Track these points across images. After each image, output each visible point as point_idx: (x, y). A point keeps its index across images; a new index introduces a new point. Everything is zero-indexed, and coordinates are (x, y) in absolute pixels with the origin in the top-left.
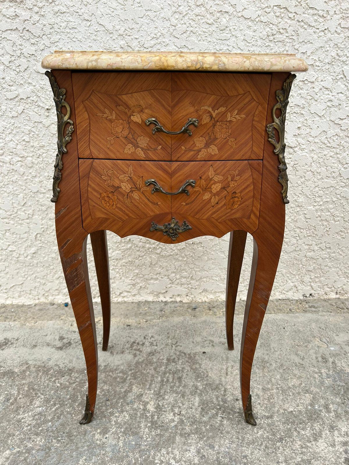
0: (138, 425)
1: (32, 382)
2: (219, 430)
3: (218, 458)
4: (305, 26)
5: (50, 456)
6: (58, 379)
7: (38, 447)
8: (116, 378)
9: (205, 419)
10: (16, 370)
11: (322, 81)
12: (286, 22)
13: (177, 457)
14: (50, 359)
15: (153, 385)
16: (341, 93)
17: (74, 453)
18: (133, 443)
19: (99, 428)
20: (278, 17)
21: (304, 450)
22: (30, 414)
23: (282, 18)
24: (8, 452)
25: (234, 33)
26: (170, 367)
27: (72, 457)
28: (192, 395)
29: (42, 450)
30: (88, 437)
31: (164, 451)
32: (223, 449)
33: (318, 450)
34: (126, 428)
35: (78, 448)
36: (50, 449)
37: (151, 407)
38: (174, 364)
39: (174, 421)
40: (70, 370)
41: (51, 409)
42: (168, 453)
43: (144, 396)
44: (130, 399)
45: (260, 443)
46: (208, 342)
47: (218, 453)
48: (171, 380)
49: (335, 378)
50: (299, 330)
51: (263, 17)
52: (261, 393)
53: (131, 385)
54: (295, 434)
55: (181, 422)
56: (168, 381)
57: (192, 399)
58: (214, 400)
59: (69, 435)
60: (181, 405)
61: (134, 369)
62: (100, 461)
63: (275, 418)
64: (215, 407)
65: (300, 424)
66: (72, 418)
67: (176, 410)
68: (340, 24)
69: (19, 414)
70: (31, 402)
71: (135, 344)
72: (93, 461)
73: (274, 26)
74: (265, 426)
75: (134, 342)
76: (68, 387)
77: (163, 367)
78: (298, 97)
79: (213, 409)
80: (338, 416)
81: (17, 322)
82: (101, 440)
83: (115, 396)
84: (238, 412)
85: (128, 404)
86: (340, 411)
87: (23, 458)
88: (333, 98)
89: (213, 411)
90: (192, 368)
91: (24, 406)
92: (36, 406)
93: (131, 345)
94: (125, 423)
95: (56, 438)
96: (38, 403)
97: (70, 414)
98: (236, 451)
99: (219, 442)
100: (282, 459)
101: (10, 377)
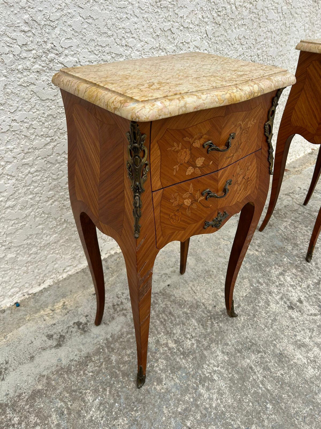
0: (176, 362)
1: (65, 387)
2: (222, 331)
3: (235, 348)
5: (141, 425)
6: (86, 370)
7: (127, 426)
9: (209, 330)
10: (40, 387)
13: (215, 364)
14: (60, 360)
15: (159, 329)
17: (155, 409)
18: (184, 374)
19: (154, 382)
21: (269, 314)
22: (93, 409)
27: (156, 413)
28: (188, 320)
29: (132, 425)
30: (153, 392)
31: (205, 366)
32: (233, 342)
33: (274, 310)
34: (171, 369)
35: (154, 404)
36: (137, 421)
37: (172, 345)
38: (157, 305)
39: (193, 344)
40: (87, 357)
41: (106, 395)
42: (209, 366)
43: (160, 340)
44: (153, 348)
45: (247, 325)
46: (163, 276)
47: (233, 345)
48: (166, 318)
49: (249, 262)
50: (208, 238)
54: (258, 308)
55: (198, 341)
56: (165, 320)
57: (191, 323)
58: (203, 315)
59: (139, 401)
60: (188, 331)
62: (176, 401)
63: (242, 305)
64: (208, 319)
65: (255, 300)
66: (129, 389)
67: (189, 336)
69: (84, 417)
70: (84, 401)
71: (116, 307)
72: (172, 404)
74: (241, 313)
75: (114, 306)
76: (101, 370)
79: (208, 321)
80: (267, 285)
82: (163, 388)
84: (222, 314)
85: (156, 353)
86: (266, 281)
89: (209, 322)
90: (171, 302)
91: (82, 409)
92: (91, 401)
93: (114, 309)
94: (167, 366)
95: (132, 410)
96: (90, 398)
97: (124, 387)
98: (240, 338)
99: (228, 338)
100: (263, 326)
101: (41, 396)
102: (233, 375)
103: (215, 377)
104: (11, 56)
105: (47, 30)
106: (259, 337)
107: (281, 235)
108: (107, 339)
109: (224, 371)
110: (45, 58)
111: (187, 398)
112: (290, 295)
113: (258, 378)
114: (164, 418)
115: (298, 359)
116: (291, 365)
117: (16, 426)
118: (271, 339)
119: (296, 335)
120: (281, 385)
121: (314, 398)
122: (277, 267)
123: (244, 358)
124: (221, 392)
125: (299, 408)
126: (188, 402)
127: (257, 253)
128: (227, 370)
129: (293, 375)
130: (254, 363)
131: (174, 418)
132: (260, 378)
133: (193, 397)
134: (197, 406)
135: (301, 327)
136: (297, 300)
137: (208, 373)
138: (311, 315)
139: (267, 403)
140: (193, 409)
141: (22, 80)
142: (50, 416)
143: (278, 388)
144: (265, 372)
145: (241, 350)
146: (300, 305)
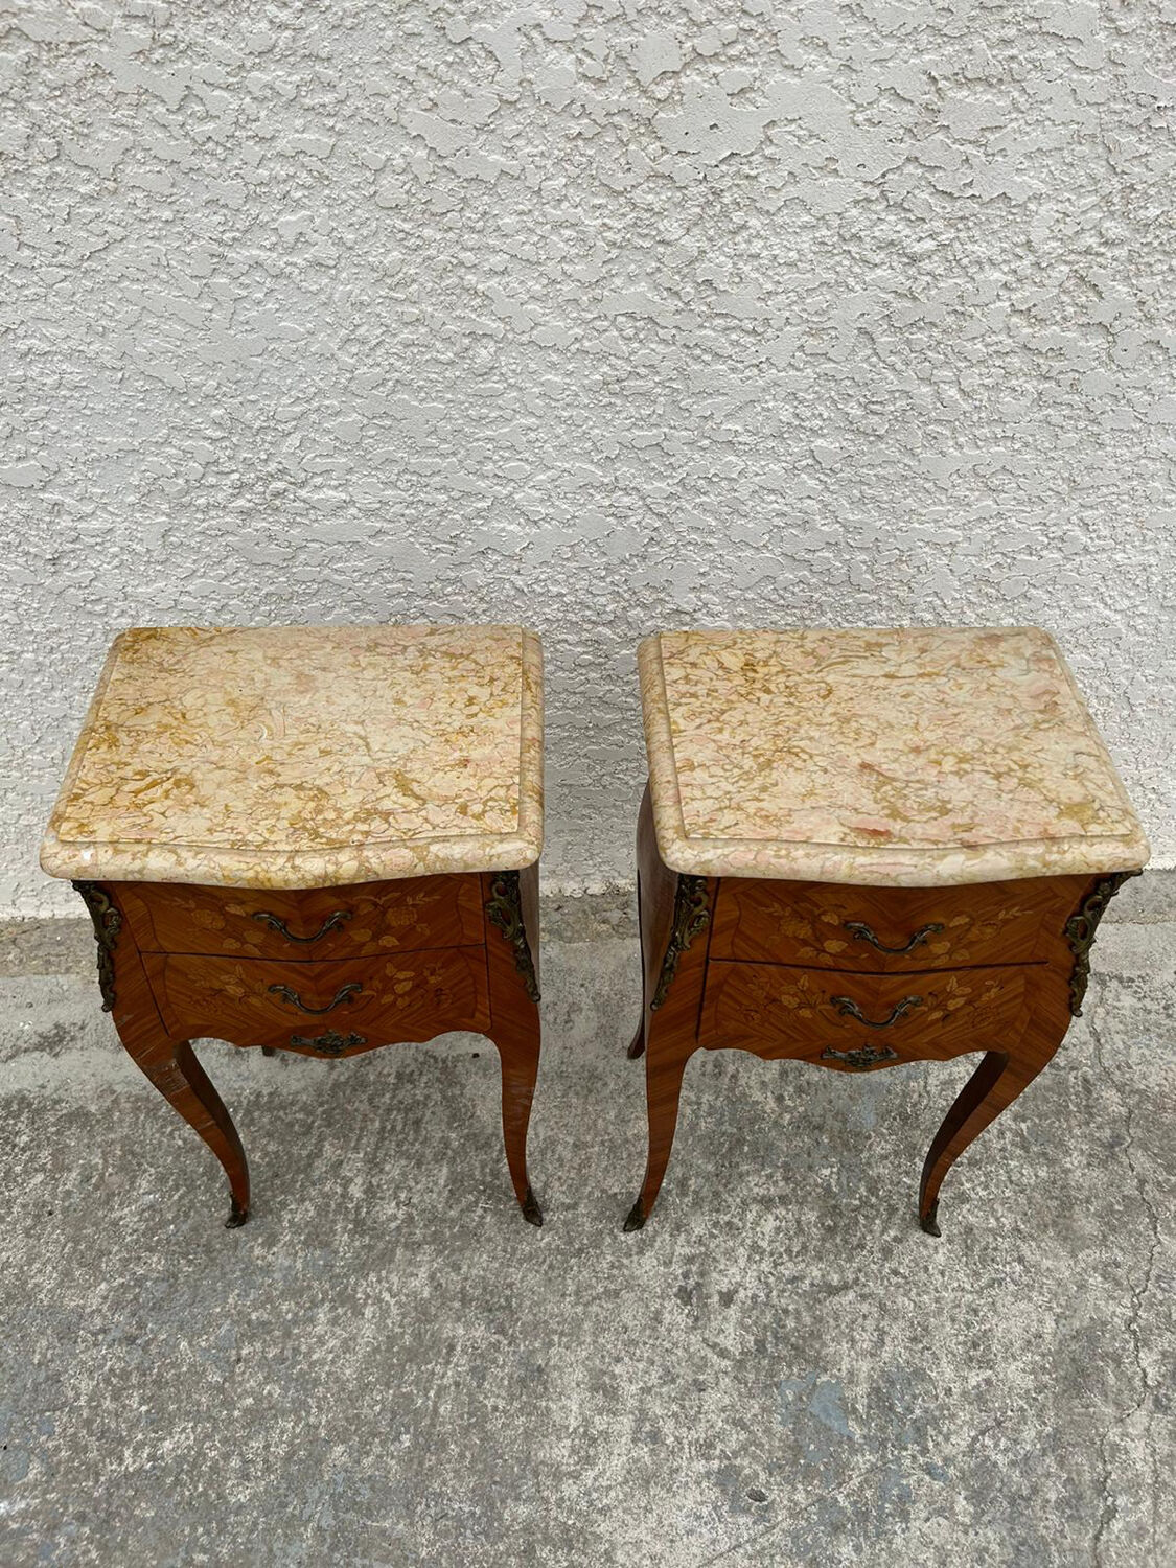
0: (331, 1228)
1: (127, 1137)
2: (475, 1234)
3: (463, 1288)
4: (707, 357)
5: (177, 1291)
6: (179, 1129)
7: (155, 1275)
8: (291, 1125)
9: (453, 1213)
10: (93, 1109)
11: (757, 474)
12: (653, 350)
13: (395, 1287)
15: (365, 1140)
16: (809, 497)
17: (219, 1284)
18: (321, 1262)
19: (261, 1235)
20: (630, 339)
22: (133, 1208)
23: (641, 341)
24: (103, 1286)
25: (512, 381)
26: (401, 1095)
27: (216, 1291)
28: (437, 1162)
29: (163, 1280)
30: (242, 1253)
31: (373, 1277)
32: (474, 1272)
33: (638, 1273)
34: (309, 1234)
35: (225, 1274)
36: (176, 1278)
37: (356, 1191)
38: (409, 1086)
39: (395, 1217)
41: (171, 1196)
42: (379, 1281)
43: (344, 1165)
44: (317, 1172)
45: (541, 1260)
48: (399, 1128)
49: (723, 1116)
51: (590, 340)
52: (567, 1155)
53: (321, 1139)
54: (608, 1240)
55: (410, 1219)
56: (393, 1128)
57: (436, 1171)
59: (208, 1249)
60: (413, 1184)
61: (327, 1102)
62: (263, 1298)
63: (582, 1209)
64: (475, 1188)
66: (212, 1216)
67: (403, 1196)
68: (802, 346)
69: (112, 1210)
70: (132, 1183)
72: (251, 1297)
73: (619, 362)
74: (559, 1224)
77: (388, 1095)
78: (695, 512)
79: (471, 1192)
80: (697, 1204)
81: (73, 977)
82: (264, 1258)
83: (289, 1167)
85: (314, 1184)
86: (704, 1193)
87: (131, 1297)
88: (785, 509)
89: (470, 1196)
90: (444, 1097)
91: (119, 1193)
92: (142, 1191)
94: (307, 1224)
95: (185, 1255)
96: (145, 1184)
97: (207, 1207)
98: (497, 1276)
99: (471, 1258)
100: (571, 1288)
101: (83, 1126)
102: (403, 1333)
103: (368, 1312)
104: (181, 481)
105: (269, 438)
106: (537, 1304)
107: (905, 1095)
108: (259, 1095)
109: (396, 1312)
110: (262, 489)
111: (284, 1308)
112: (722, 1267)
113: (443, 1377)
114: (218, 1310)
115: (563, 1408)
116: (535, 1407)
117: (16, 1150)
118: (555, 1327)
119: (618, 1360)
120: (470, 1424)
121: (503, 1502)
122: (778, 1176)
123: (458, 1320)
124: (351, 1343)
125: (455, 1491)
126: (279, 1315)
127: (771, 1104)
128: (404, 1315)
129: (516, 1428)
130: (469, 1344)
131: (234, 1322)
132: (445, 1380)
133: (296, 1314)
134: (287, 1334)
135: (654, 1352)
136: (725, 1290)
137: (365, 1293)
138: (714, 1346)
139: (407, 1432)
140: (277, 1333)
141: (205, 524)
142: (70, 1170)
143: (459, 1425)
144: (469, 1378)
145: (471, 1301)
146: (717, 1306)
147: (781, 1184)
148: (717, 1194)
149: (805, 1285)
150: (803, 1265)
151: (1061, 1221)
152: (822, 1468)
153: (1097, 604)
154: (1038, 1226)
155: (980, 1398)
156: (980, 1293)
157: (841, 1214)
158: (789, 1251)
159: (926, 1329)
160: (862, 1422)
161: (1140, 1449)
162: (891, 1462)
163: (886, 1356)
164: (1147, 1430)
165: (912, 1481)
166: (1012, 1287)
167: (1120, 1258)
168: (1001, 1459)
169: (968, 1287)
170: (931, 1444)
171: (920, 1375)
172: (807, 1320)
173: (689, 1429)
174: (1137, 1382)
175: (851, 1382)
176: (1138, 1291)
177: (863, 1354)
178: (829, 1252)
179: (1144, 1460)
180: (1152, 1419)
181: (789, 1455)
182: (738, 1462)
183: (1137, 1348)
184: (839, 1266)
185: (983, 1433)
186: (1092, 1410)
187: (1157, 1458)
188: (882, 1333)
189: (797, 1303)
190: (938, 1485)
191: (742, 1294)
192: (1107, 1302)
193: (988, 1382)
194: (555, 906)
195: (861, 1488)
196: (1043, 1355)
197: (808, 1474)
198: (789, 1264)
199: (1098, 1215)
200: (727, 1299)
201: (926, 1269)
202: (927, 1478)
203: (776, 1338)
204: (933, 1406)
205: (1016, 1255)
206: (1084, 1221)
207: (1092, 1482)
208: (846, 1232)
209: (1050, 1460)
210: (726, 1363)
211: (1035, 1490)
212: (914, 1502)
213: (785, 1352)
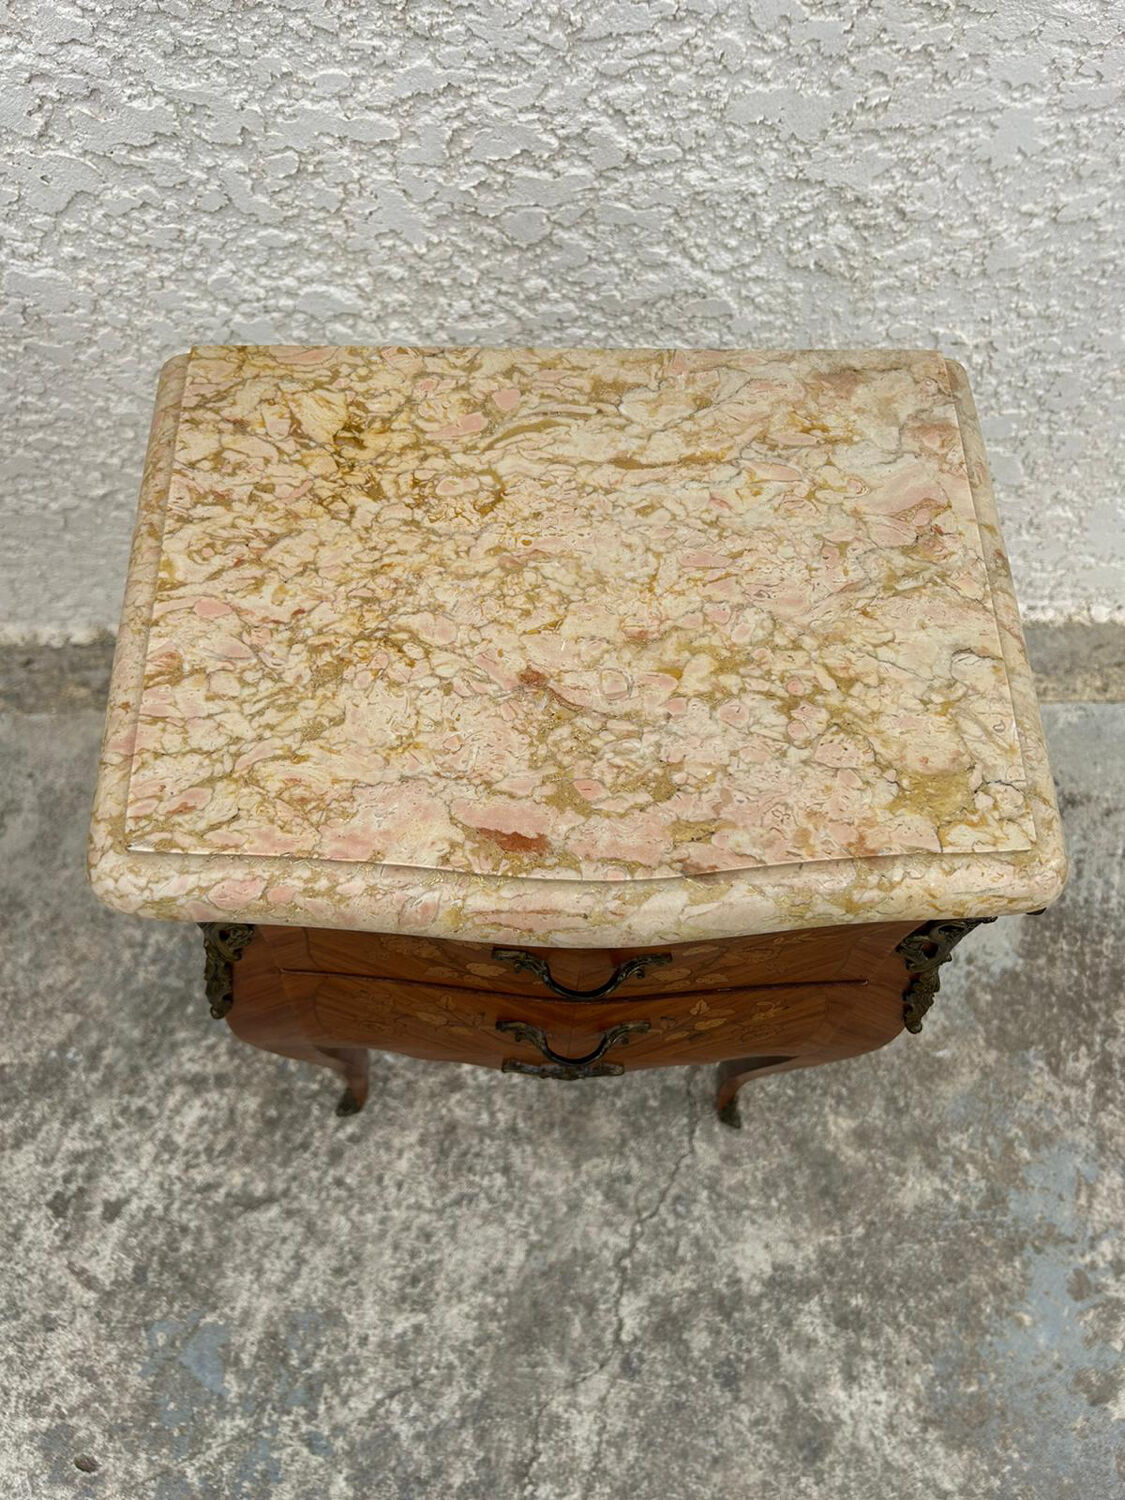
86: (121, 1066)
112: (118, 1168)
136: (113, 1199)
138: (80, 1273)
146: (97, 1220)
147: (224, 1059)
148: (135, 1070)
149: (219, 1196)
150: (221, 1169)
151: (573, 1119)
152: (176, 1433)
153: (677, 259)
154: (543, 1124)
155: (400, 1351)
156: (440, 1212)
157: (290, 1103)
158: (209, 1150)
159: (358, 1259)
160: (244, 1376)
161: (586, 1425)
162: (266, 1429)
163: (297, 1291)
164: (603, 1400)
165: (285, 1454)
166: (484, 1205)
167: (635, 1168)
168: (405, 1430)
169: (428, 1204)
170: (322, 1408)
171: (333, 1317)
172: (209, 1241)
173: (23, 1377)
174: (608, 1336)
175: (242, 1324)
176: (645, 1215)
177: (266, 1289)
178: (261, 1152)
179: (588, 1440)
180: (613, 1385)
181: (140, 1416)
182: (73, 1421)
183: (621, 1291)
184: (271, 1172)
185: (391, 1396)
186: (540, 1370)
187: (605, 1437)
188: (300, 1260)
189: (202, 1218)
190: (316, 1460)
191: (134, 1205)
192: (600, 1228)
193: (417, 1329)
194: (23, 658)
195: (220, 1461)
196: (498, 1296)
197: (158, 1439)
198: (206, 1168)
199: (624, 1112)
200: (113, 1211)
201: (380, 1179)
202: (305, 1451)
203: (162, 1264)
204: (337, 1359)
205: (501, 1163)
206: (603, 1120)
207: (513, 1464)
208: (291, 1126)
209: (467, 1435)
210: (90, 1297)
211: (438, 1471)
212: (280, 1481)
213: (169, 1283)
